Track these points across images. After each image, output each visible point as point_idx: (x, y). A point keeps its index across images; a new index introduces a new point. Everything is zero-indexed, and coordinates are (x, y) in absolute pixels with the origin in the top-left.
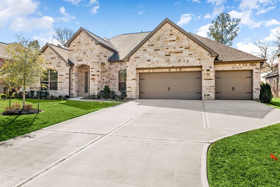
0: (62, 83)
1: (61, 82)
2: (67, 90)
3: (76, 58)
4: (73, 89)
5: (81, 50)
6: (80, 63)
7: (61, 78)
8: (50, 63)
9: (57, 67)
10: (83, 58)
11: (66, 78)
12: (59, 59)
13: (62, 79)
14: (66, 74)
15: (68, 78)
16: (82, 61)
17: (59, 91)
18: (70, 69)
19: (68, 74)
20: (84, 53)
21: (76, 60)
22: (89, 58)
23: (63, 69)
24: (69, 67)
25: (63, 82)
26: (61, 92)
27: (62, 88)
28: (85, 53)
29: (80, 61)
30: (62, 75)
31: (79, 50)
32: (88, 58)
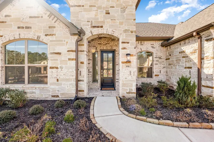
0: (59, 69)
1: (57, 68)
2: (71, 84)
3: (88, 21)
4: (83, 81)
5: (99, 8)
6: (96, 32)
7: (57, 60)
8: (27, 28)
9: (46, 35)
10: (103, 22)
11: (69, 59)
12: (51, 19)
13: (59, 62)
14: (68, 51)
15: (72, 59)
16: (102, 27)
17: (52, 87)
18: (77, 41)
19: (72, 51)
20: (106, 13)
21: (90, 26)
22: (118, 23)
23: (62, 41)
24: (76, 37)
25: (61, 68)
26: (57, 87)
27: (58, 80)
28: (109, 13)
29: (98, 27)
30: (59, 53)
31: (95, 6)
32: (114, 22)
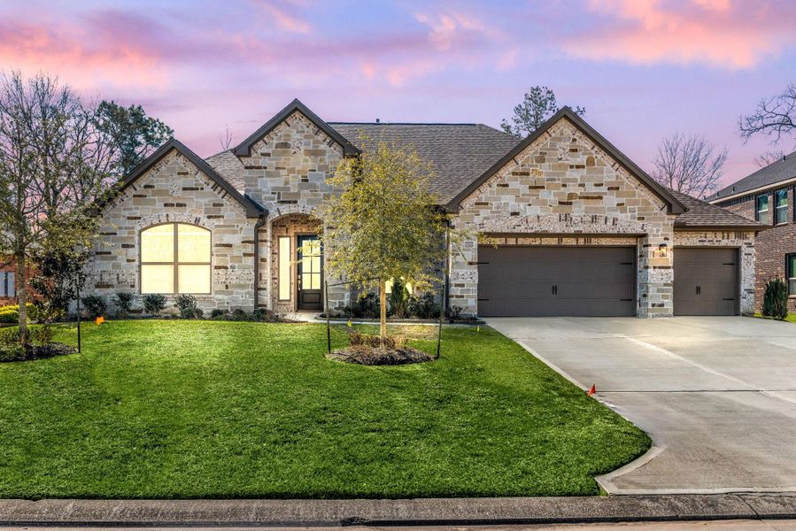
0: (230, 270)
1: (226, 268)
2: (248, 293)
3: (275, 193)
4: (265, 289)
5: (292, 171)
6: (286, 210)
7: (226, 256)
8: (179, 205)
9: (209, 217)
10: (298, 194)
11: (245, 255)
12: (216, 192)
13: (228, 258)
14: (243, 242)
15: (250, 255)
16: (295, 202)
17: (220, 297)
18: (257, 227)
19: (250, 242)
20: (303, 180)
21: (276, 201)
22: (322, 197)
23: (234, 226)
24: (255, 222)
25: (233, 267)
26: (226, 297)
27: (227, 287)
28: (307, 181)
29: (289, 202)
30: (230, 246)
31: (284, 168)
32: (315, 195)
